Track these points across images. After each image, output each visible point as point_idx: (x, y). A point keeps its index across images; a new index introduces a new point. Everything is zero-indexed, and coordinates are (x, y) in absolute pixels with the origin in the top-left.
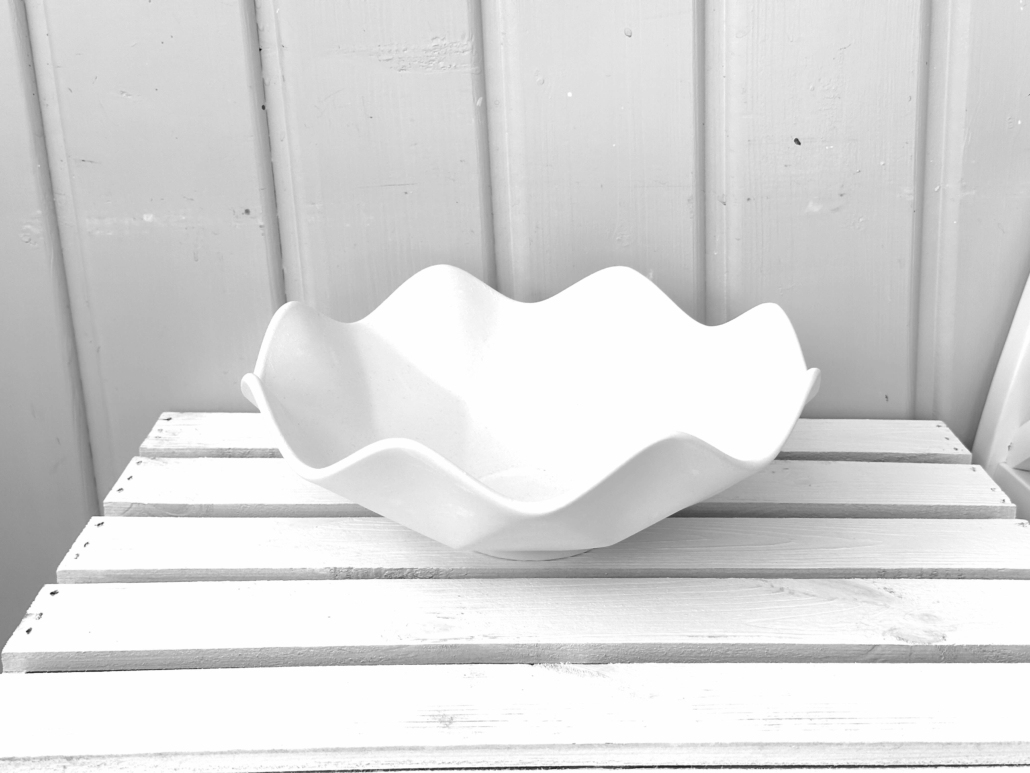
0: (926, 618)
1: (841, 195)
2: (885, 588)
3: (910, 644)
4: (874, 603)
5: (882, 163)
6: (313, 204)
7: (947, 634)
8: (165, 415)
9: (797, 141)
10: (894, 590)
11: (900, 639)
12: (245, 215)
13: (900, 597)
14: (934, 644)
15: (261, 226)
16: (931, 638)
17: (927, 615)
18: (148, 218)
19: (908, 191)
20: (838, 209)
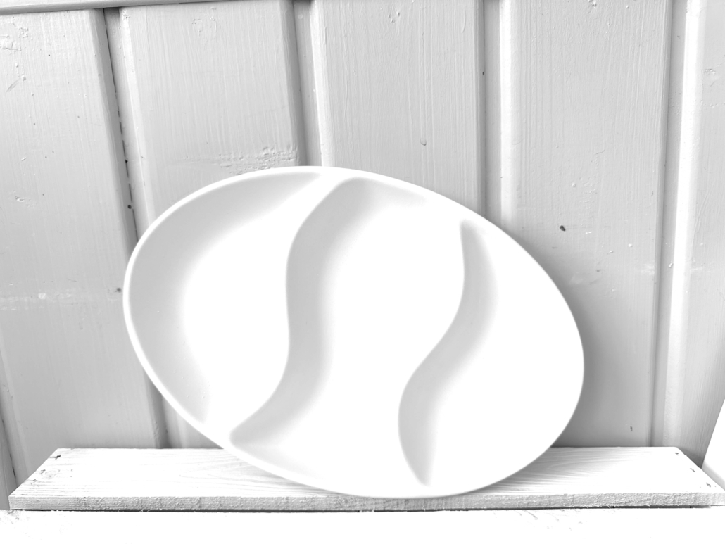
1: (598, 271)
5: (630, 245)
8: (58, 451)
9: (563, 228)
12: (117, 293)
18: (42, 296)
19: (650, 268)
20: (595, 282)
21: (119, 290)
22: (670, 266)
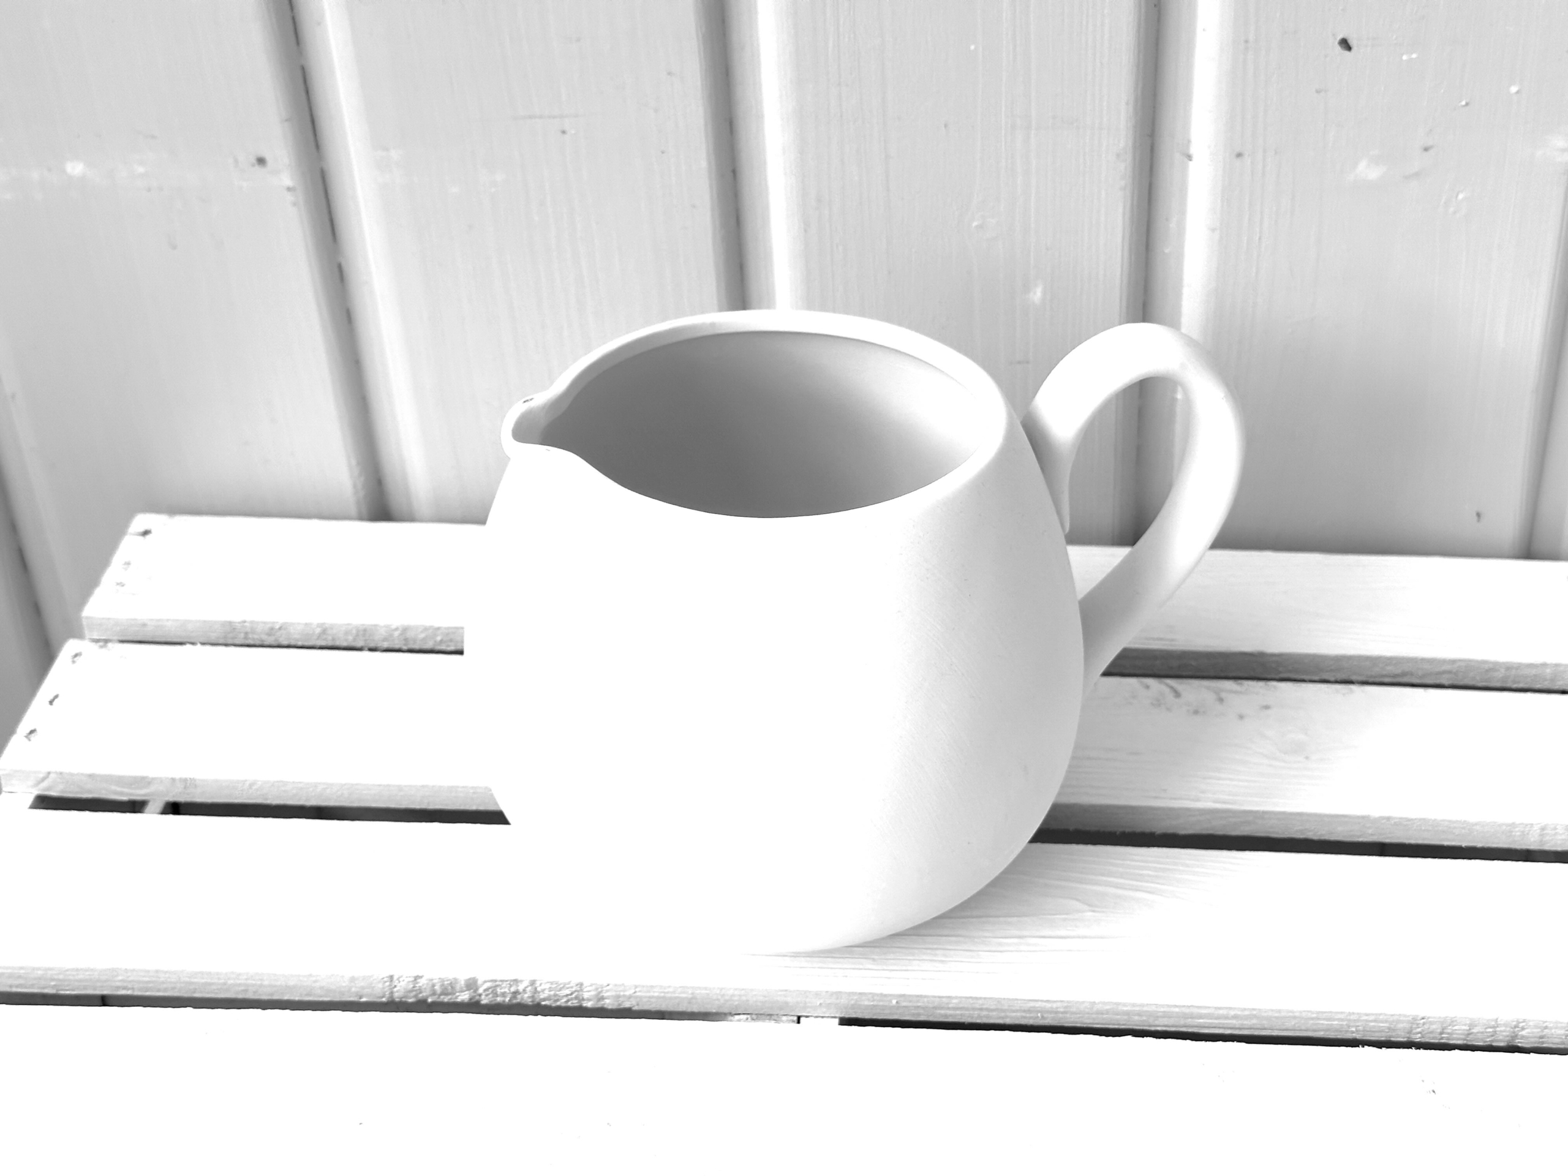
1: (1426, 149)
5: (1514, 89)
6: (387, 149)
8: (141, 521)
9: (1345, 44)
12: (257, 167)
15: (289, 189)
18: (75, 168)
20: (1417, 175)
21: (261, 161)
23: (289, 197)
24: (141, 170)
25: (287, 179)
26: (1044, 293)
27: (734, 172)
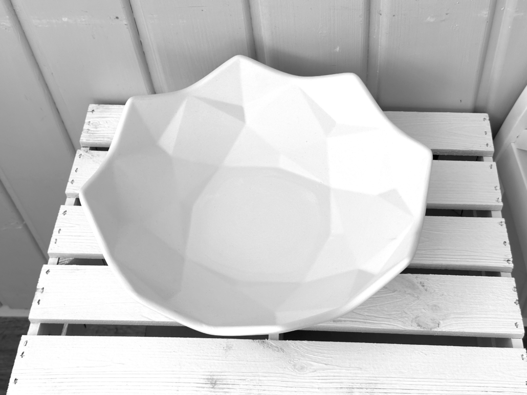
0: (434, 308)
1: (447, 14)
2: (421, 283)
3: (422, 330)
4: (413, 296)
7: (441, 322)
8: (91, 107)
10: (425, 284)
11: (419, 325)
13: (426, 290)
14: (433, 330)
15: (126, 24)
16: (432, 325)
17: (435, 306)
19: (485, 13)
20: (444, 20)
21: (117, 18)
22: (502, 9)
23: (126, 26)
24: (84, 20)
25: (125, 22)
26: (340, 49)
27: (251, 18)
